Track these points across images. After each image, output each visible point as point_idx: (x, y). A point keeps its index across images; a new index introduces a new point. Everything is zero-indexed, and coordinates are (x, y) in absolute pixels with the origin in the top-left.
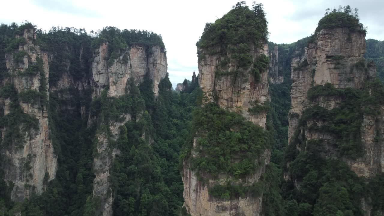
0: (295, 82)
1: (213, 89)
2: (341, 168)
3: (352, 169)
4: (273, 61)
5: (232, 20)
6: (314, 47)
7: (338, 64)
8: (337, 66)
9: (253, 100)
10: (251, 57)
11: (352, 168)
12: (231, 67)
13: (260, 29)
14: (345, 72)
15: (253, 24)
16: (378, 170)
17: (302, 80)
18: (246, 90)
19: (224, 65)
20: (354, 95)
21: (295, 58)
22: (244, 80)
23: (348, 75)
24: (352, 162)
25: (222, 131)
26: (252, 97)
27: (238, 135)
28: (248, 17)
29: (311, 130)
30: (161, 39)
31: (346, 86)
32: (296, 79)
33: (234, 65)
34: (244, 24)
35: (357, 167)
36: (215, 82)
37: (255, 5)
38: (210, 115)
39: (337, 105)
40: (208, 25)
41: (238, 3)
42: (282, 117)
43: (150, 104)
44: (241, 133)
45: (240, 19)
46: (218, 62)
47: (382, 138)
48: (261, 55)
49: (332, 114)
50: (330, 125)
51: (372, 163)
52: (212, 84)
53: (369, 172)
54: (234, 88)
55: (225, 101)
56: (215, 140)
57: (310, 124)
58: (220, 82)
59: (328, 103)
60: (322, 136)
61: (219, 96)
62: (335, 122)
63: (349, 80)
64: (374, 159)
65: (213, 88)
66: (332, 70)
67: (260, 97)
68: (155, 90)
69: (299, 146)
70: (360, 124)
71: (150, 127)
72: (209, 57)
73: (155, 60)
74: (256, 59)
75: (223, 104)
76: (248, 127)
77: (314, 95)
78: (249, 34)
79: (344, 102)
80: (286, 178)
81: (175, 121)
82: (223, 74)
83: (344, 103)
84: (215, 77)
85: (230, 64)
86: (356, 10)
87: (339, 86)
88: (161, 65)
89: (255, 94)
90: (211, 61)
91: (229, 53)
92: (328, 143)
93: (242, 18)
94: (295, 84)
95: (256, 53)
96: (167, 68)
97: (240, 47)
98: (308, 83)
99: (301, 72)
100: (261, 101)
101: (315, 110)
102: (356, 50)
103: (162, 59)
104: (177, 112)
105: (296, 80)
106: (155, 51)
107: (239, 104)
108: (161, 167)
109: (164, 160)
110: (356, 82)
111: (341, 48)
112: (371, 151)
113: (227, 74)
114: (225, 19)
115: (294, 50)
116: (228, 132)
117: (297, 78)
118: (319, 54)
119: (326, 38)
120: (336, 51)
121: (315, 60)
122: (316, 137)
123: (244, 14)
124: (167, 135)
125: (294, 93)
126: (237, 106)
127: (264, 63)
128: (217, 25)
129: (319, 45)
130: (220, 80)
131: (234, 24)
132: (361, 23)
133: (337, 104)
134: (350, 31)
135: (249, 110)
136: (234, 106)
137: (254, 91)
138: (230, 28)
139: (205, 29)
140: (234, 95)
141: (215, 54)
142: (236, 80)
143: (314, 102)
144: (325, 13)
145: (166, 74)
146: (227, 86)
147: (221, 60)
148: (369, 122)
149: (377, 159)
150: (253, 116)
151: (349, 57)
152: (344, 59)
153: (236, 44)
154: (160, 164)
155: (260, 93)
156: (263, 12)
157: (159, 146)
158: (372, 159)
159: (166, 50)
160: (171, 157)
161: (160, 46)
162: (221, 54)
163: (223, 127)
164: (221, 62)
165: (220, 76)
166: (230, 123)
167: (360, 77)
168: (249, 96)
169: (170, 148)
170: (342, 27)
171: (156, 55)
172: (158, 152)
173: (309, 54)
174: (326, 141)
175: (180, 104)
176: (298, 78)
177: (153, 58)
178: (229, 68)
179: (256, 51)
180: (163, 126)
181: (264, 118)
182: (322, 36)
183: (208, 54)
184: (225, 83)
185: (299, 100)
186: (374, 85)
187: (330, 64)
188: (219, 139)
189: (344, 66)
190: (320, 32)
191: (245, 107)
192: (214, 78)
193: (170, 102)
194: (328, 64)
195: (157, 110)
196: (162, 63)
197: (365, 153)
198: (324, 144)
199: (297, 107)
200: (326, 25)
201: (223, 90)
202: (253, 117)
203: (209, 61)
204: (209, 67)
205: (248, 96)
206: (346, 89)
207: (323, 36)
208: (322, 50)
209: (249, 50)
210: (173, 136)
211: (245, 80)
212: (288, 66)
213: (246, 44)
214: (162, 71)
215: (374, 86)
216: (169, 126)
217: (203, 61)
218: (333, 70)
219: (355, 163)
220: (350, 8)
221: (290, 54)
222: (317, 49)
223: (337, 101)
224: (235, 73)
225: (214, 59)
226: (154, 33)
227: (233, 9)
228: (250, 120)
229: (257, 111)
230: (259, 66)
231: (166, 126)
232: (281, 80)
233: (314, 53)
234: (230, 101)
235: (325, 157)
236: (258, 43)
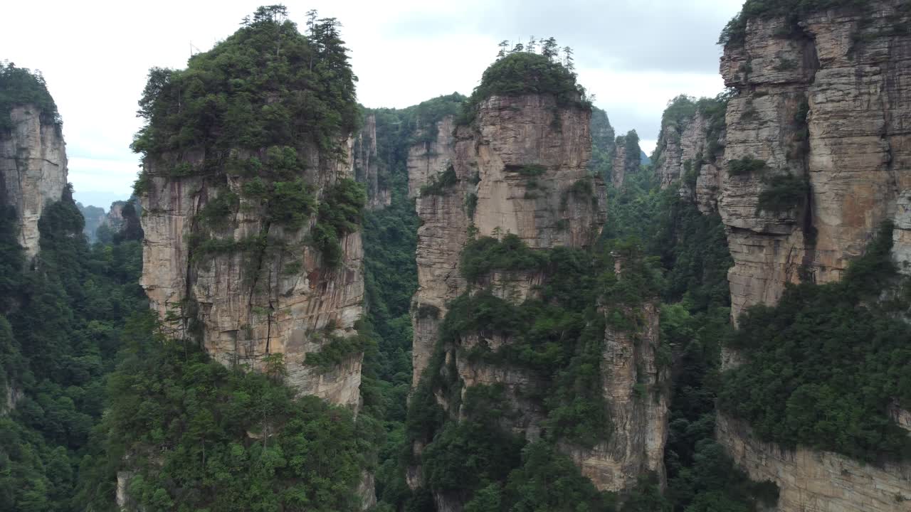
0: (427, 225)
1: (183, 294)
2: (559, 473)
3: (585, 472)
4: (364, 153)
5: (240, 66)
6: (471, 137)
7: (534, 185)
8: (530, 192)
9: (321, 323)
10: (311, 189)
11: (584, 469)
12: (241, 225)
13: (335, 97)
14: (549, 208)
15: (312, 82)
16: (641, 466)
17: (444, 219)
18: (296, 298)
19: (220, 214)
20: (573, 265)
21: (415, 147)
22: (287, 266)
23: (557, 213)
24: (584, 455)
25: (216, 447)
26: (315, 314)
27: (273, 455)
28: (294, 59)
29: (473, 359)
30: (43, 85)
31: (552, 242)
32: (429, 215)
33: (252, 218)
34: (281, 82)
35: (595, 467)
36: (188, 271)
37: (315, 23)
38: (176, 392)
39: (534, 293)
40: (157, 76)
41: (262, 11)
42: (391, 293)
43: (8, 283)
44: (282, 446)
45: (269, 63)
46: (196, 204)
47: (648, 384)
48: (341, 179)
49: (523, 317)
50: (521, 347)
51: (628, 453)
52: (179, 279)
53: (622, 475)
54: (254, 295)
55: (225, 337)
56: (194, 482)
57: (470, 344)
58: (206, 275)
59: (514, 287)
60: (502, 374)
61: (206, 320)
62: (533, 337)
63: (560, 227)
64: (632, 441)
65: (183, 290)
66: (519, 200)
67: (342, 313)
68: (26, 237)
69: (443, 396)
70: (599, 353)
71: (7, 355)
72: (165, 186)
73: (21, 150)
74: (325, 192)
75: (220, 346)
76: (307, 420)
77: (480, 267)
78: (300, 114)
79: (550, 283)
80: (411, 483)
81: (96, 326)
82: (216, 250)
83: (550, 286)
84: (190, 255)
85: (240, 216)
86: (568, 51)
87: (537, 243)
88: (46, 162)
89: (324, 305)
90: (173, 199)
91: (234, 179)
92: (518, 392)
93: (275, 60)
94: (427, 229)
95: (325, 173)
96: (65, 171)
97: (272, 158)
98: (458, 229)
99: (441, 199)
100: (343, 324)
101: (484, 310)
102: (571, 150)
103: (49, 144)
104: (101, 300)
105: (429, 220)
106: (21, 122)
107: (276, 346)
108: (50, 475)
109: (60, 452)
110: (574, 231)
111: (538, 146)
112: (626, 423)
113: (230, 249)
114: (218, 58)
115: (413, 128)
116: (237, 449)
117: (430, 213)
118: (486, 158)
119: (503, 120)
120: (527, 152)
121: (475, 169)
122: (487, 377)
123: (282, 46)
124: (70, 371)
125: (425, 254)
126: (267, 350)
127: (351, 208)
128: (190, 78)
129: (487, 137)
130: (207, 270)
131: (249, 78)
132: (580, 86)
133: (534, 288)
134: (558, 104)
135: (309, 360)
136: (256, 354)
137: (323, 294)
138: (234, 92)
139: (148, 88)
140: (255, 318)
141: (185, 177)
142: (260, 268)
143: (478, 285)
144: (497, 53)
145: (62, 187)
146: (231, 288)
147: (209, 198)
148: (622, 350)
149: (639, 438)
150: (322, 376)
151: (557, 168)
152: (547, 175)
153: (255, 149)
154: (44, 468)
155: (342, 298)
156: (342, 45)
157: (43, 407)
158: (629, 443)
159: (59, 119)
160: (85, 437)
161: (38, 108)
162: (209, 179)
163: (220, 431)
164: (208, 206)
165: (207, 256)
166: (247, 414)
167: (582, 220)
168: (307, 313)
169: (79, 410)
170: (539, 93)
171: (25, 133)
172: (38, 427)
173: (459, 153)
174: (512, 387)
175: (110, 274)
176: (434, 213)
177: (15, 142)
178: (237, 227)
179: (324, 168)
180: (55, 344)
181: (354, 374)
182: (492, 114)
183: (163, 175)
184: (224, 279)
185: (437, 272)
186: (627, 251)
187: (516, 186)
188: (208, 475)
189: (547, 191)
190: (487, 101)
191: (294, 351)
192: (184, 258)
193: (80, 270)
194: (509, 185)
195: (33, 298)
196: (49, 156)
197: (612, 431)
198: (508, 396)
199: (431, 288)
200: (501, 84)
201: (218, 303)
202: (321, 380)
203: (166, 199)
204: (167, 222)
205: (303, 315)
206: (553, 249)
207: (497, 114)
208: (495, 149)
209: (302, 168)
210: (91, 374)
211: (292, 265)
212: (401, 163)
213: (292, 149)
214: (48, 180)
215: (627, 255)
216: (75, 342)
217: (146, 196)
218: (522, 203)
219: (590, 456)
220: (554, 45)
221: (403, 135)
222: (481, 144)
223: (533, 283)
224: (259, 244)
225: (183, 194)
226: (18, 66)
227: (244, 26)
228: (311, 393)
229: (333, 359)
230: (336, 218)
231: (67, 344)
232: (386, 201)
233: (472, 152)
234: (243, 338)
235: (511, 430)
236: (328, 142)
